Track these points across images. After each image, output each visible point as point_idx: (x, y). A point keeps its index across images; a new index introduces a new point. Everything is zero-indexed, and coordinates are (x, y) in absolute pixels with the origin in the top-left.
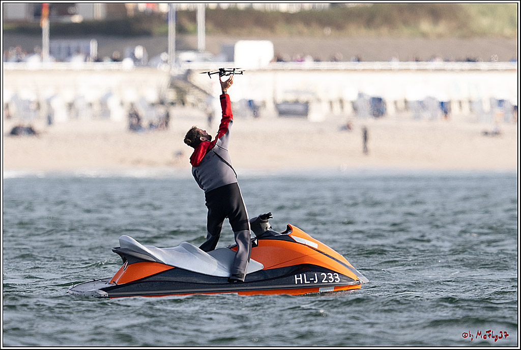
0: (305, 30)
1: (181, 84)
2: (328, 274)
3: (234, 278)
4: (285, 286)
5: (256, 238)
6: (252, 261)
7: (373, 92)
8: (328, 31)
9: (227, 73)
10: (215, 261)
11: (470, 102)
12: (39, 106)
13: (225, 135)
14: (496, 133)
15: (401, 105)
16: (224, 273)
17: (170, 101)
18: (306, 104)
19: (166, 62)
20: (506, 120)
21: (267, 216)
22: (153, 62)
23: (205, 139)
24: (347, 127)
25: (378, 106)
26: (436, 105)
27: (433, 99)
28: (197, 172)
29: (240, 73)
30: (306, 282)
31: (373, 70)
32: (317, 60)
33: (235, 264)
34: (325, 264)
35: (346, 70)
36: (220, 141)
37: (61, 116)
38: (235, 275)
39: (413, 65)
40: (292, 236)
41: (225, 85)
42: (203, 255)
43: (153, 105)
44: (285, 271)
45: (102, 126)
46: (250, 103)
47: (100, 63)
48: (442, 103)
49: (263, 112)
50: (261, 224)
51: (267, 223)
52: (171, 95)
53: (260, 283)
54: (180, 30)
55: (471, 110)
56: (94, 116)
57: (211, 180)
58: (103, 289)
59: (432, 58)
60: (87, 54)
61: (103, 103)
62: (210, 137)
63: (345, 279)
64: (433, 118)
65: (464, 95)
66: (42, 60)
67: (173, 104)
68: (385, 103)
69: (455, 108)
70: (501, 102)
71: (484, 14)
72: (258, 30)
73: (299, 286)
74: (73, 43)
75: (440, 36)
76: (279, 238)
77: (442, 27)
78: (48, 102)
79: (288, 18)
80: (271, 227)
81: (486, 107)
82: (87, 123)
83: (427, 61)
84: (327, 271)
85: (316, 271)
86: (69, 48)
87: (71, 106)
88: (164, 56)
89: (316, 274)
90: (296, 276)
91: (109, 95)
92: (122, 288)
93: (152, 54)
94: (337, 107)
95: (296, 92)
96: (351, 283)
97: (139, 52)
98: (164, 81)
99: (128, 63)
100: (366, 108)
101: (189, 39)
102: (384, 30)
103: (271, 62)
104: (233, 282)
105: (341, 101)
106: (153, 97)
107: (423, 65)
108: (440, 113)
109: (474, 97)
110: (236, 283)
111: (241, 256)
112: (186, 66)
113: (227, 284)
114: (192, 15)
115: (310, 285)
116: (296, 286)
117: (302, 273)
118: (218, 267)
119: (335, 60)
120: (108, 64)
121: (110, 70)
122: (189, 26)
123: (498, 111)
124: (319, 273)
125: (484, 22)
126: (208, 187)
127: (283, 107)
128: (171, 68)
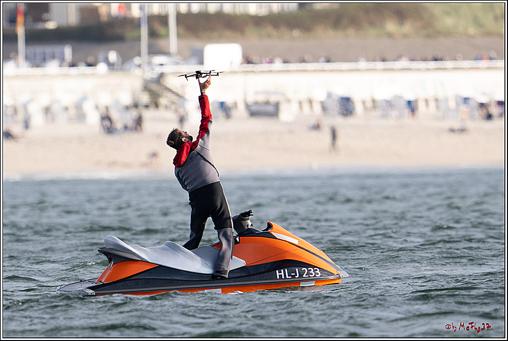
0: (274, 33)
1: (154, 87)
2: (309, 269)
3: (218, 274)
4: (267, 281)
5: (237, 236)
6: (234, 258)
7: (341, 91)
8: (296, 33)
9: (203, 75)
10: (199, 258)
11: (436, 100)
12: (15, 111)
13: (206, 135)
14: (463, 130)
15: (369, 104)
16: (207, 270)
17: (144, 104)
18: (277, 105)
19: (140, 66)
20: (472, 117)
21: (248, 214)
22: (127, 66)
23: (187, 140)
24: (317, 127)
25: (346, 106)
26: (403, 104)
27: (401, 97)
28: (181, 172)
29: (216, 74)
30: (287, 277)
31: (341, 71)
32: (285, 62)
33: (218, 261)
34: (306, 259)
35: (315, 71)
36: (202, 141)
37: (37, 120)
38: (219, 272)
39: (380, 65)
40: (273, 233)
41: (203, 87)
42: (186, 253)
43: (127, 108)
44: (267, 267)
45: (77, 129)
46: (222, 104)
47: (75, 67)
48: (409, 102)
49: (234, 113)
50: (242, 221)
51: (248, 221)
52: (145, 98)
53: (242, 279)
54: (153, 34)
55: (438, 107)
56: (70, 119)
57: (195, 180)
58: (90, 288)
59: (398, 58)
60: (62, 60)
61: (79, 107)
62: (191, 138)
63: (325, 274)
64: (401, 116)
65: (430, 94)
66: (18, 66)
67: (147, 106)
68: (353, 103)
69: (421, 106)
70: (466, 100)
71: (448, 14)
72: (228, 33)
73: (281, 281)
74: (48, 49)
75: (405, 36)
76: (260, 235)
77: (407, 28)
78: (25, 106)
79: (258, 21)
80: (252, 225)
81: (452, 104)
82: (64, 127)
83: (394, 60)
84: (307, 265)
85: (297, 267)
86: (44, 54)
87: (47, 110)
88: (137, 60)
89: (297, 270)
90: (277, 271)
91: (84, 98)
92: (109, 286)
93: (126, 58)
94: (306, 107)
95: (267, 92)
96: (332, 277)
97: (113, 56)
98: (138, 84)
99: (102, 67)
100: (335, 107)
101: (161, 43)
102: (351, 32)
103: (242, 64)
104: (217, 278)
105: (310, 102)
106: (127, 100)
107: (389, 64)
108: (407, 111)
109: (440, 96)
110: (219, 279)
111: (224, 254)
112: (159, 70)
113: (210, 280)
114: (163, 20)
115: (292, 280)
116: (278, 281)
117: (284, 268)
118: (202, 264)
119: (303, 61)
120: (83, 69)
121: (85, 75)
122: (161, 30)
123: (464, 108)
124: (300, 268)
125: (449, 22)
126: (192, 187)
127: (254, 108)
128: (144, 72)
